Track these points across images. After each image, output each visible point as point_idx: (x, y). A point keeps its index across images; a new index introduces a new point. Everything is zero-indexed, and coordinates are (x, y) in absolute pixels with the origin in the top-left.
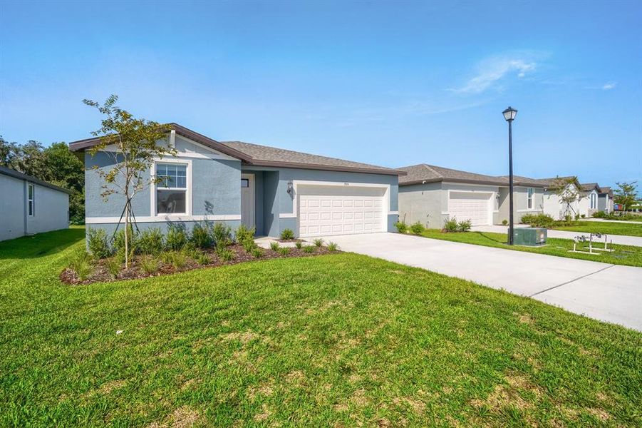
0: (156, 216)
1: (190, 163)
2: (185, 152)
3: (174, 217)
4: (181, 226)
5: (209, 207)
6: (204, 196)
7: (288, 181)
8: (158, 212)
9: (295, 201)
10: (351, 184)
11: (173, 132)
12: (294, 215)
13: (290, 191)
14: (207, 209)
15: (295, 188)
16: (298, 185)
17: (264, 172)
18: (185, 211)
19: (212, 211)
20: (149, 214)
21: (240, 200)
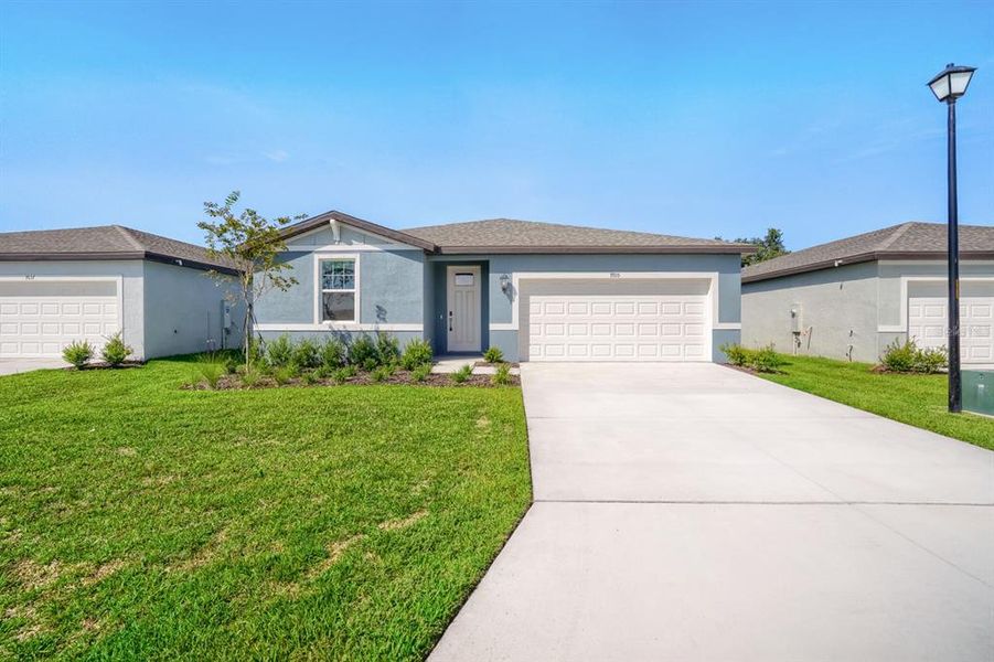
0: (320, 323)
1: (357, 257)
2: (351, 244)
3: (339, 325)
4: (344, 337)
5: (381, 313)
6: (376, 299)
7: (501, 275)
8: (324, 319)
9: (516, 304)
10: (624, 275)
11: (332, 221)
12: (515, 325)
13: (508, 290)
14: (378, 316)
15: (515, 284)
16: (520, 280)
18: (353, 319)
19: (384, 319)
20: (312, 322)
21: (422, 304)
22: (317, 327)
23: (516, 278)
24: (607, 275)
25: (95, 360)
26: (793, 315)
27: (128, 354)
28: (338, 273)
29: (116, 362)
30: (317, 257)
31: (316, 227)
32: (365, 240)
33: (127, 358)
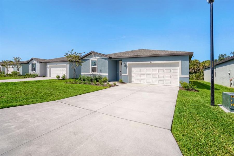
1: (97, 60)
2: (96, 57)
3: (94, 73)
4: (95, 75)
5: (101, 71)
6: (100, 68)
7: (124, 63)
8: (92, 72)
9: (127, 70)
11: (92, 53)
12: (127, 74)
15: (127, 65)
16: (128, 64)
17: (116, 60)
18: (96, 72)
19: (101, 72)
20: (90, 73)
21: (108, 69)
22: (90, 74)
23: (128, 63)
24: (149, 62)
25: (61, 78)
26: (229, 74)
27: (66, 77)
28: (94, 63)
29: (64, 78)
30: (91, 60)
31: (89, 54)
32: (98, 56)
33: (66, 78)
